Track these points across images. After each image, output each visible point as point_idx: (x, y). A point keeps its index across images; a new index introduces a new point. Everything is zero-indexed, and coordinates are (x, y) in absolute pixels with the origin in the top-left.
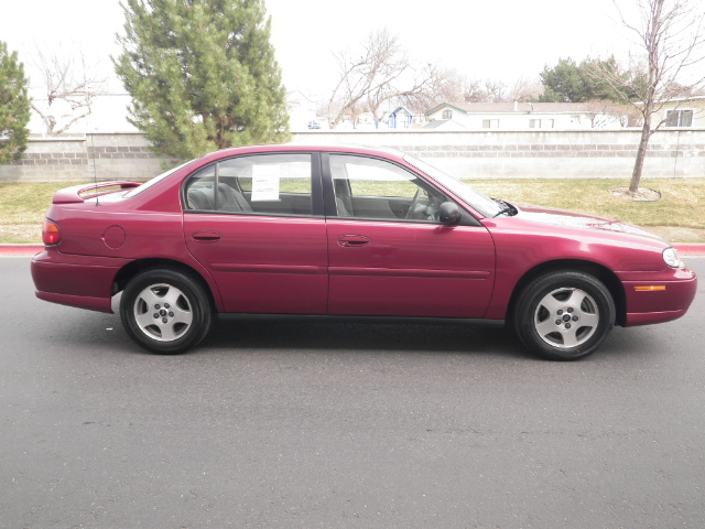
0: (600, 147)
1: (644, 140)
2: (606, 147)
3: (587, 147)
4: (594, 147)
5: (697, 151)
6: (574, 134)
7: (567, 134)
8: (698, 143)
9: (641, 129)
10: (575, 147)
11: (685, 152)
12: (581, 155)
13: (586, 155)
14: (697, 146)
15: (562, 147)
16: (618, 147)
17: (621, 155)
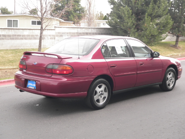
0: (18, 35)
1: (41, 33)
2: (20, 35)
3: (13, 35)
4: (15, 35)
5: (49, 37)
6: (8, 30)
7: (5, 30)
8: (49, 34)
9: (40, 28)
10: (9, 36)
11: (46, 38)
12: (11, 39)
13: (13, 39)
14: (49, 35)
15: (4, 36)
16: (24, 36)
17: (25, 39)
